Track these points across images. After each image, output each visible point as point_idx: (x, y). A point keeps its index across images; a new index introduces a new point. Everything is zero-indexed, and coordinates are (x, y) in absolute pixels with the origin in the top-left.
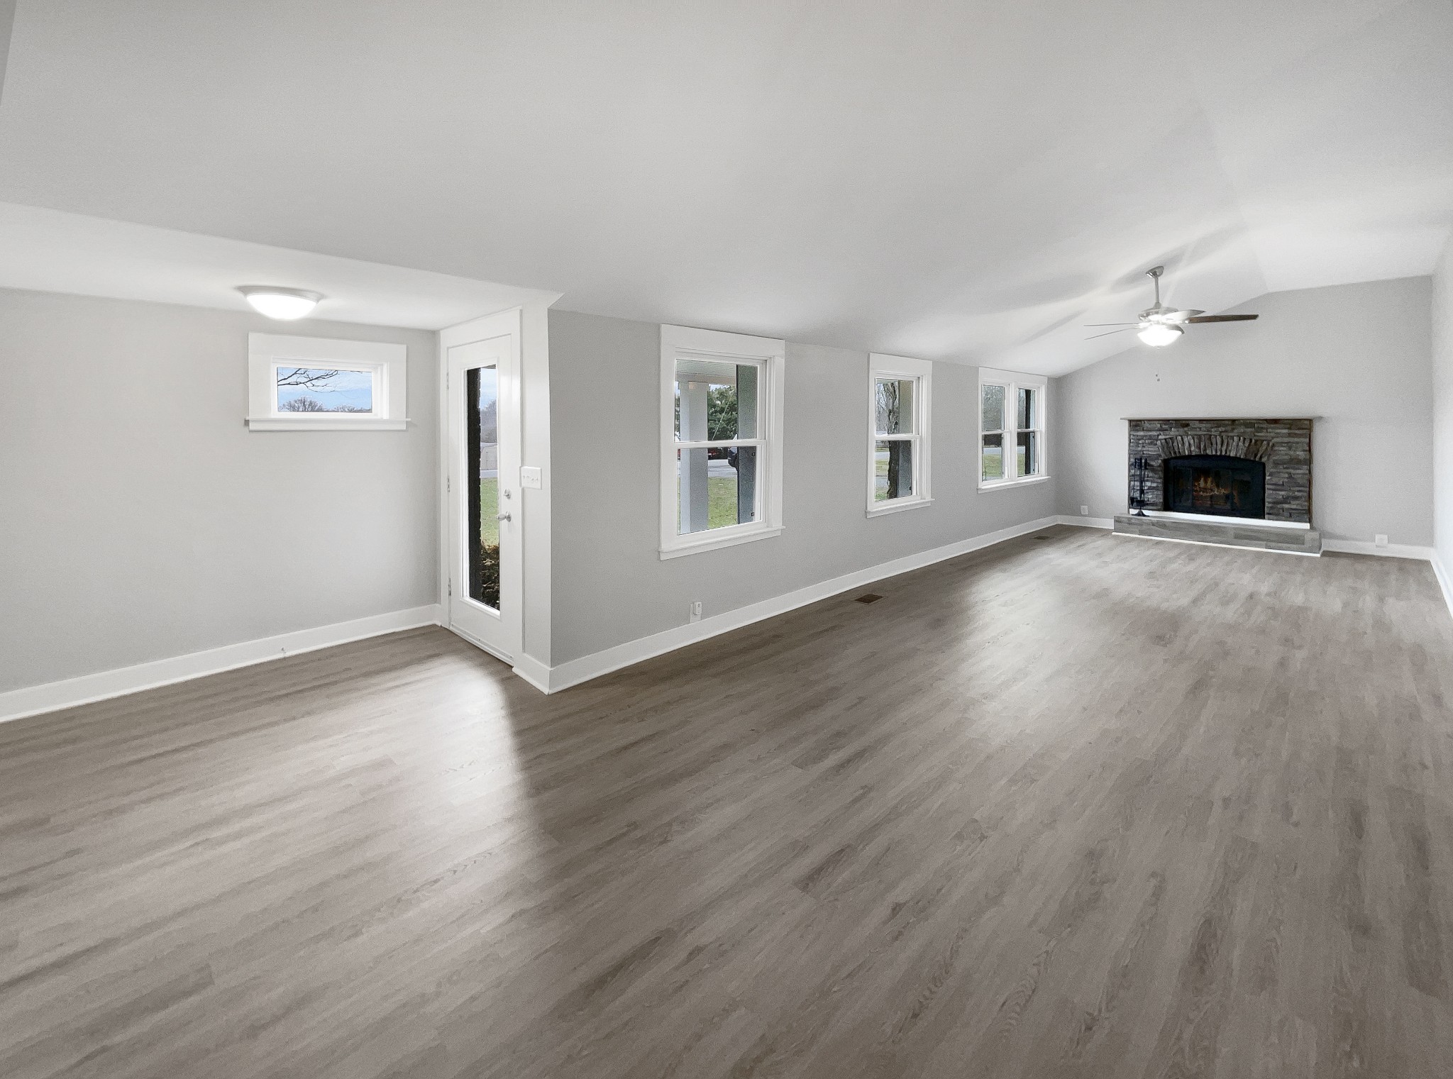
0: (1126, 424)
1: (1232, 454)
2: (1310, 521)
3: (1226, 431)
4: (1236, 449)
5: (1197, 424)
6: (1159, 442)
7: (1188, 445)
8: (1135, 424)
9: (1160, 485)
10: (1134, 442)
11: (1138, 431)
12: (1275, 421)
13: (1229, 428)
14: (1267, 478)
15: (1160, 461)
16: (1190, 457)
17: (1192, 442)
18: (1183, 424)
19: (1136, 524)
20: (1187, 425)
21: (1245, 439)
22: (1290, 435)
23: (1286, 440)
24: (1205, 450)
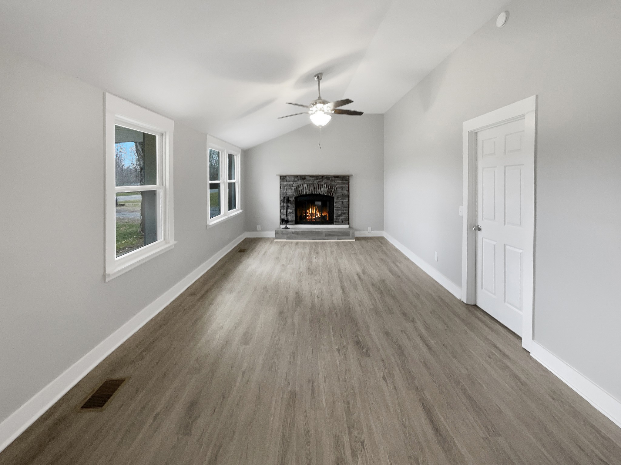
0: (279, 178)
1: (322, 193)
2: (349, 224)
3: (320, 182)
4: (324, 191)
5: (308, 178)
6: (293, 188)
7: (305, 190)
8: (283, 178)
9: (294, 211)
10: (282, 187)
11: (284, 182)
12: (337, 177)
13: (321, 180)
14: (335, 204)
15: (294, 198)
16: (306, 195)
17: (307, 187)
18: (303, 178)
19: (285, 234)
20: (305, 179)
21: (327, 186)
22: (342, 183)
23: (340, 186)
24: (312, 191)
